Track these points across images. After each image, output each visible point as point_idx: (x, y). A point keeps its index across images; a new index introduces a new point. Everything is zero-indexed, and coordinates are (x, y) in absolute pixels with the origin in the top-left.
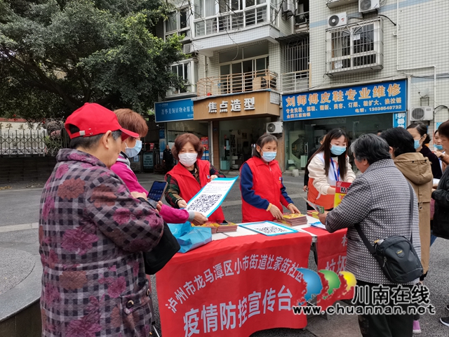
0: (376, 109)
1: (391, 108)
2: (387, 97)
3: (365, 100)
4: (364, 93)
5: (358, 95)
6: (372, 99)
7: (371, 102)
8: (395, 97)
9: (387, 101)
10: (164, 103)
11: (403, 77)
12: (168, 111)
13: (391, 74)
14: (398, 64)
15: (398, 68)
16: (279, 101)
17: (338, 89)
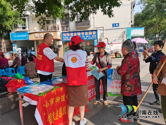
0: (90, 38)
1: (93, 38)
2: (92, 35)
3: (87, 35)
4: (86, 33)
5: (85, 34)
6: (88, 35)
7: (88, 36)
8: (95, 35)
10: (14, 33)
11: (96, 29)
12: (17, 36)
13: (93, 28)
14: (95, 25)
15: (95, 27)
16: (61, 34)
17: (79, 32)
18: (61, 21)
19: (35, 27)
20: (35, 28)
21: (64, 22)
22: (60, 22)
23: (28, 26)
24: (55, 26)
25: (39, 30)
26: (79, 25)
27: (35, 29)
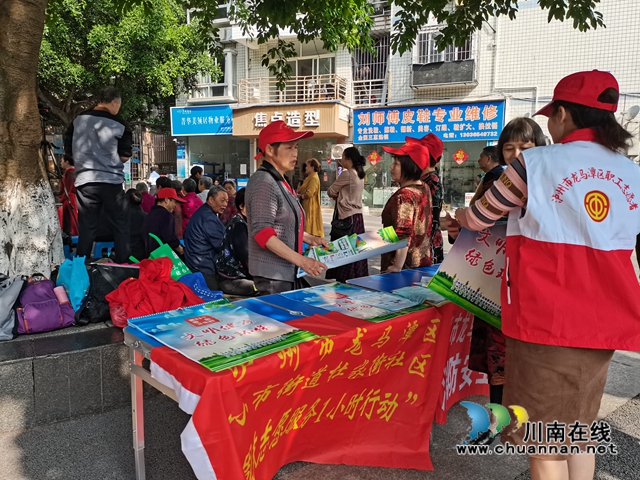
0: (468, 135)
1: (485, 134)
2: (481, 121)
3: (456, 123)
4: (456, 114)
5: (447, 116)
6: (464, 122)
7: (462, 126)
8: (491, 121)
9: (481, 126)
10: (185, 109)
11: (501, 98)
12: (192, 120)
13: (487, 93)
14: (496, 81)
15: (496, 86)
16: (349, 117)
17: (423, 107)
18: (356, 65)
19: (257, 85)
20: (255, 90)
21: (367, 69)
22: (350, 68)
23: (234, 82)
24: (330, 83)
25: (271, 98)
26: (428, 81)
27: (257, 93)
